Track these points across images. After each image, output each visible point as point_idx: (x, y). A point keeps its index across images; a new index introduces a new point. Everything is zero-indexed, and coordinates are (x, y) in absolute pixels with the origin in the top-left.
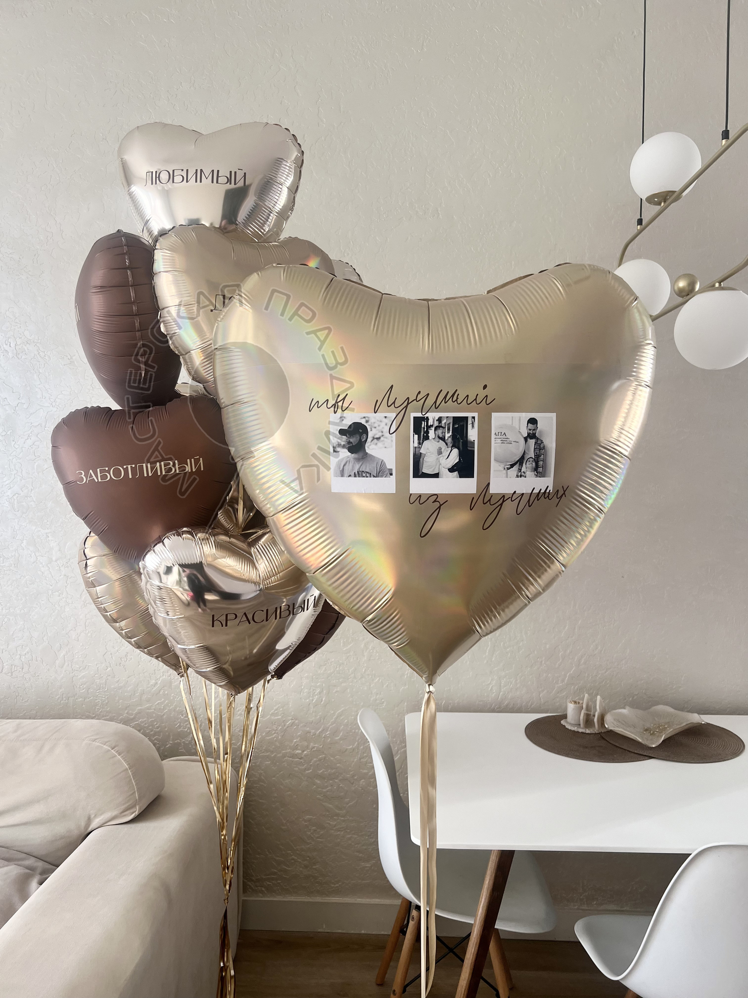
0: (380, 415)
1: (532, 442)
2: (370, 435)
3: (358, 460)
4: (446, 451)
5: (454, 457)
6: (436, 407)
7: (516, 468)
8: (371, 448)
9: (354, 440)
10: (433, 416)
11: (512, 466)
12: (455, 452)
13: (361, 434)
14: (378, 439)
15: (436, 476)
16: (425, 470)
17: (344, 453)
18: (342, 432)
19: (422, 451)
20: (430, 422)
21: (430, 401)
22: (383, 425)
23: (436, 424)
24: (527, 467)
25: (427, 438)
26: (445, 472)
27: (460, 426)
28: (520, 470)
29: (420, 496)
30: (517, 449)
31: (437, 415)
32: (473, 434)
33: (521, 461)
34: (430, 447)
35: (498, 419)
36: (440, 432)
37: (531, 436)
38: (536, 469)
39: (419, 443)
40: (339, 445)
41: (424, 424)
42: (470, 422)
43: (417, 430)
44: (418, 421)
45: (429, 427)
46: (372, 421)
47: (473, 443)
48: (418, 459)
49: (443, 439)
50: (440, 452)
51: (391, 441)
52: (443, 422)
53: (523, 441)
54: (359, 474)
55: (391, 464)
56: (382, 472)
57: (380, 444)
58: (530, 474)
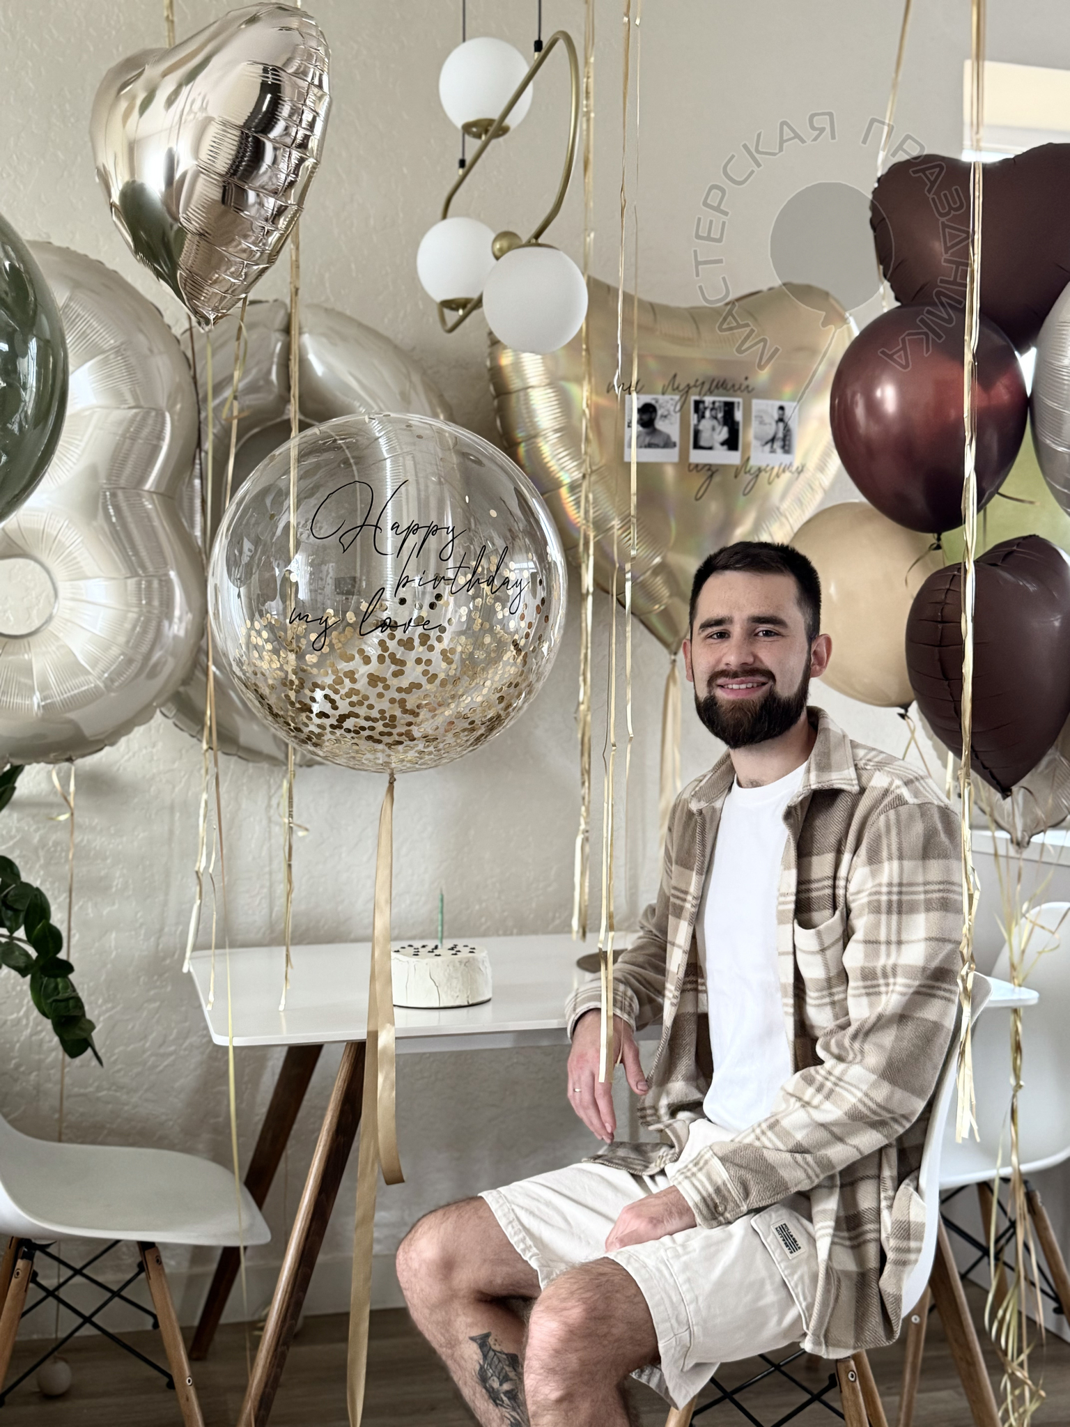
0: (667, 397)
1: (781, 425)
2: (660, 412)
3: (648, 434)
4: (718, 428)
5: (724, 433)
6: (710, 392)
7: (769, 445)
8: (660, 425)
9: (646, 417)
10: (708, 400)
11: (767, 443)
12: (725, 430)
13: (651, 413)
14: (666, 417)
15: (710, 448)
16: (702, 443)
17: (639, 428)
18: (638, 411)
19: (701, 427)
20: (707, 404)
21: (706, 387)
22: (669, 405)
23: (711, 406)
24: (778, 445)
25: (703, 417)
26: (717, 446)
27: (729, 408)
28: (772, 447)
29: (697, 465)
30: (771, 429)
31: (711, 399)
32: (738, 415)
33: (773, 440)
34: (706, 425)
35: (757, 404)
36: (714, 412)
37: (781, 420)
38: (783, 447)
39: (699, 421)
41: (701, 406)
42: (736, 405)
43: (697, 410)
44: (697, 403)
45: (705, 408)
46: (660, 401)
47: (738, 423)
48: (697, 433)
49: (715, 418)
50: (713, 429)
51: (676, 418)
52: (717, 405)
53: (774, 424)
54: (650, 446)
56: (668, 444)
57: (667, 421)
58: (779, 451)
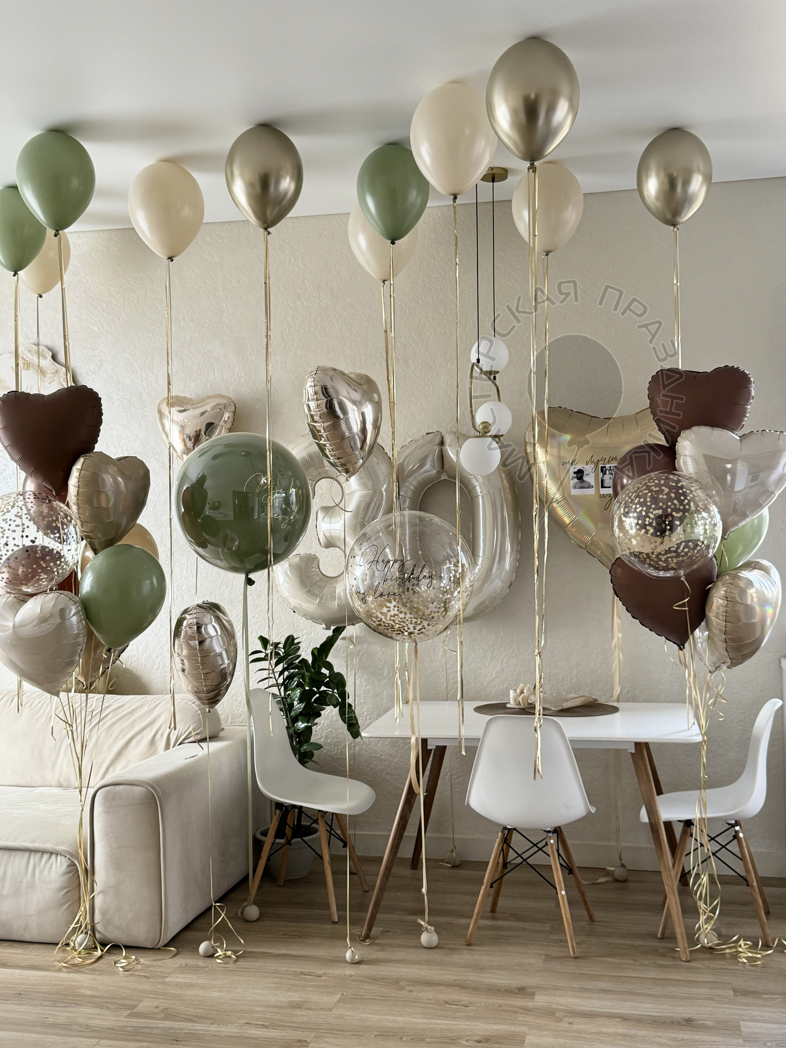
0: (588, 466)
2: (585, 473)
3: (580, 482)
6: (609, 462)
8: (585, 478)
9: (579, 475)
10: (608, 466)
13: (581, 473)
15: (610, 486)
16: (605, 485)
17: (576, 480)
18: (575, 473)
19: (604, 478)
20: (607, 468)
21: (607, 460)
23: (609, 469)
25: (605, 474)
31: (609, 465)
34: (607, 476)
36: (610, 471)
39: (603, 476)
40: (573, 477)
41: (604, 469)
43: (602, 471)
44: (602, 468)
45: (606, 470)
48: (602, 481)
49: (612, 474)
50: (611, 478)
51: (593, 475)
52: (612, 468)
54: (581, 488)
55: (593, 483)
56: (589, 486)
57: (588, 476)
